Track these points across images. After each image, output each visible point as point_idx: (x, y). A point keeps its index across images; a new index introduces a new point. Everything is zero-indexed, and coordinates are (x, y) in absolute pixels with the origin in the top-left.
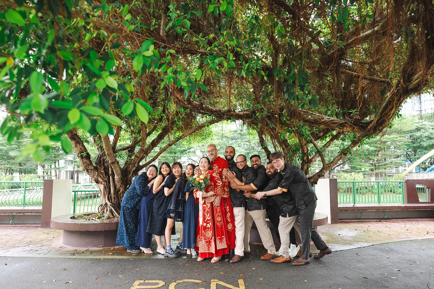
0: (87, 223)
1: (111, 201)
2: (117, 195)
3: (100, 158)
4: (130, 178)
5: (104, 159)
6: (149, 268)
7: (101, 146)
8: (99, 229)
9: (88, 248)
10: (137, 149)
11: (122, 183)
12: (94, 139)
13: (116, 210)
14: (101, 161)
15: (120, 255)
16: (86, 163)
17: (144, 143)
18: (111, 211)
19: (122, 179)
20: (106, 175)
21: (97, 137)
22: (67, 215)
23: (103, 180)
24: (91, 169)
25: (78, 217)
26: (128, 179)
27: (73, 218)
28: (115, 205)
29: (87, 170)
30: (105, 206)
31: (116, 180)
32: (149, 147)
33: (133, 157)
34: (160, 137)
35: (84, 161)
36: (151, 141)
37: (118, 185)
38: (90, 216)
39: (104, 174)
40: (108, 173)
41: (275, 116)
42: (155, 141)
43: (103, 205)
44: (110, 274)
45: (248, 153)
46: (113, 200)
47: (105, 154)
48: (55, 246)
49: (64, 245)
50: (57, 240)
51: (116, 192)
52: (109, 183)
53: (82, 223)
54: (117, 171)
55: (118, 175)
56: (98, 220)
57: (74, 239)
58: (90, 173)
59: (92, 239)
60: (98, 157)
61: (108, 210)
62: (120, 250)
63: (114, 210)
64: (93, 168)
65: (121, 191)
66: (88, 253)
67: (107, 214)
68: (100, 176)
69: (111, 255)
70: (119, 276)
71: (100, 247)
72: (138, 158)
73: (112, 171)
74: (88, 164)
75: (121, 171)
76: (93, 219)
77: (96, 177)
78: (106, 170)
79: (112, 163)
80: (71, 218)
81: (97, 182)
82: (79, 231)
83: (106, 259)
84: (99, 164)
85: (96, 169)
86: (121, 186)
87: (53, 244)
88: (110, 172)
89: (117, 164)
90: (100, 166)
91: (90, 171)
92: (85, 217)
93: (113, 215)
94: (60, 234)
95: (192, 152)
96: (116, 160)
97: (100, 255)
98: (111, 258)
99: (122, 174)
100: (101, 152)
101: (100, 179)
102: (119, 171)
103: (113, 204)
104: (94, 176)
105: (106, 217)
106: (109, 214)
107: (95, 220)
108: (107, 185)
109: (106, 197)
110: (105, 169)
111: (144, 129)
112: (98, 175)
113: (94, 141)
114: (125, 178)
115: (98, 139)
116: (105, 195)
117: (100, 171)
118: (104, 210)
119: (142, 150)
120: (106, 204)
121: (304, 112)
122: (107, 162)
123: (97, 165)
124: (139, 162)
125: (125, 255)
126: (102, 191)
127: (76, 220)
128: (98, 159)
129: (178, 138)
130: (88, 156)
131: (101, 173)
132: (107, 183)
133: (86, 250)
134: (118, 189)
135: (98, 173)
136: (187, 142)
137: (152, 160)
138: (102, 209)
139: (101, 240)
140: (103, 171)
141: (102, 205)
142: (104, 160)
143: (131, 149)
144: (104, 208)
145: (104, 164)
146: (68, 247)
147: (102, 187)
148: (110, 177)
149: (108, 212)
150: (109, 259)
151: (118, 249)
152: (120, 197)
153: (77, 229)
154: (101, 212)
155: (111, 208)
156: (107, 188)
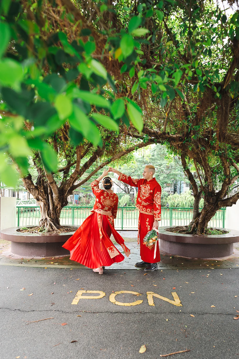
0: (32, 236)
1: (50, 216)
2: (55, 211)
3: (40, 179)
4: (66, 196)
5: (43, 179)
6: (89, 278)
7: (40, 168)
8: (42, 242)
9: (32, 257)
10: (72, 171)
11: (59, 201)
12: (34, 162)
13: (54, 225)
14: (40, 181)
15: (60, 265)
16: (28, 183)
17: (78, 165)
18: (51, 225)
19: (59, 198)
20: (45, 193)
21: (37, 160)
22: (13, 228)
23: (43, 198)
24: (32, 189)
25: (22, 230)
26: (64, 197)
27: (19, 230)
28: (53, 219)
29: (29, 189)
30: (45, 221)
31: (54, 198)
32: (82, 169)
33: (68, 178)
34: (92, 160)
35: (26, 181)
36: (84, 163)
37: (56, 203)
38: (33, 229)
39: (44, 193)
40: (47, 192)
41: (205, 140)
42: (88, 163)
43: (44, 220)
44: (54, 283)
45: (158, 175)
46: (52, 215)
47: (44, 175)
48: (5, 254)
49: (12, 254)
50: (6, 248)
51: (55, 208)
52: (48, 201)
53: (27, 235)
54: (55, 190)
55: (55, 194)
56: (40, 233)
57: (21, 249)
58: (32, 192)
59: (36, 250)
60: (38, 177)
61: (48, 224)
62: (60, 260)
63: (53, 225)
64: (34, 187)
65: (59, 208)
66: (33, 262)
67: (47, 228)
68: (40, 195)
69: (53, 264)
70: (63, 285)
71: (43, 257)
72: (73, 179)
73: (51, 190)
74: (30, 184)
75: (58, 190)
76: (36, 232)
77: (37, 196)
78: (45, 190)
79: (51, 183)
80: (17, 231)
81: (38, 199)
82: (25, 243)
83: (50, 268)
84: (39, 184)
85: (36, 188)
86: (58, 203)
87: (3, 253)
88: (49, 191)
89: (55, 184)
90: (40, 185)
91: (31, 190)
92: (28, 230)
93: (52, 228)
94: (8, 243)
95: (111, 174)
96: (54, 180)
97: (44, 264)
98: (53, 267)
99: (59, 193)
100: (41, 173)
101: (40, 197)
102: (57, 190)
103: (52, 219)
104: (35, 194)
105: (47, 230)
106: (49, 227)
107: (38, 233)
108: (46, 202)
109: (46, 213)
110: (44, 188)
111: (79, 152)
112: (39, 193)
113: (34, 164)
114: (62, 196)
115: (38, 162)
116: (45, 211)
117: (40, 190)
118: (45, 224)
119: (76, 172)
120: (46, 219)
121: (234, 135)
122: (46, 182)
123: (37, 185)
124: (74, 183)
125: (65, 265)
126: (42, 207)
127: (21, 232)
128: (38, 179)
129: (108, 160)
130: (29, 177)
131: (41, 192)
132: (46, 200)
133: (31, 259)
134: (56, 206)
135: (39, 192)
136: (111, 165)
137: (85, 180)
138: (43, 223)
139: (43, 251)
140: (42, 190)
141: (42, 220)
142: (43, 181)
143: (66, 171)
144: (45, 222)
145: (43, 184)
146: (16, 255)
147: (42, 204)
148: (49, 195)
149: (48, 226)
150: (51, 268)
151: (58, 258)
152: (58, 213)
153: (23, 241)
154: (42, 225)
155: (51, 222)
156: (47, 205)
